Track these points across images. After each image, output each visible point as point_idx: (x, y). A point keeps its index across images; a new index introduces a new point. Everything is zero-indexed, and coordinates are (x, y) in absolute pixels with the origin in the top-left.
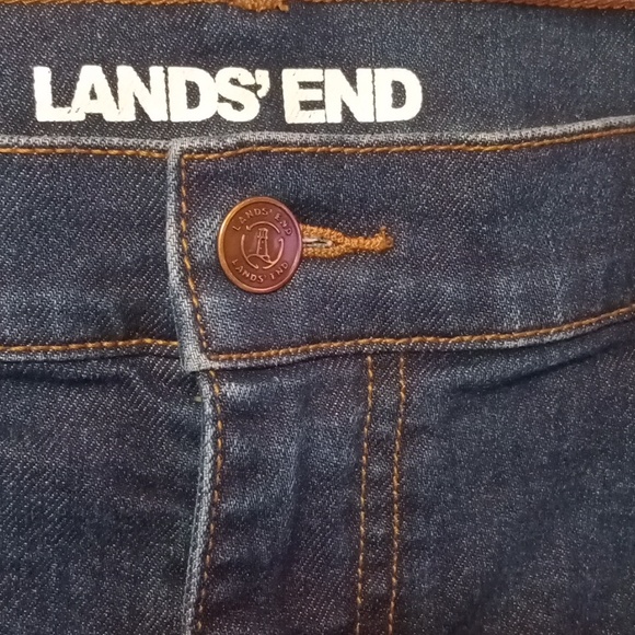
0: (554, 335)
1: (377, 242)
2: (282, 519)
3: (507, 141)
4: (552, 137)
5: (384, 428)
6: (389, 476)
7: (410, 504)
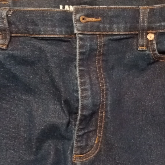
0: (121, 33)
1: (99, 20)
2: (87, 54)
3: (115, 7)
4: (121, 7)
5: (100, 44)
6: (101, 51)
7: (103, 54)
